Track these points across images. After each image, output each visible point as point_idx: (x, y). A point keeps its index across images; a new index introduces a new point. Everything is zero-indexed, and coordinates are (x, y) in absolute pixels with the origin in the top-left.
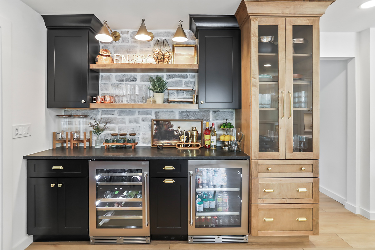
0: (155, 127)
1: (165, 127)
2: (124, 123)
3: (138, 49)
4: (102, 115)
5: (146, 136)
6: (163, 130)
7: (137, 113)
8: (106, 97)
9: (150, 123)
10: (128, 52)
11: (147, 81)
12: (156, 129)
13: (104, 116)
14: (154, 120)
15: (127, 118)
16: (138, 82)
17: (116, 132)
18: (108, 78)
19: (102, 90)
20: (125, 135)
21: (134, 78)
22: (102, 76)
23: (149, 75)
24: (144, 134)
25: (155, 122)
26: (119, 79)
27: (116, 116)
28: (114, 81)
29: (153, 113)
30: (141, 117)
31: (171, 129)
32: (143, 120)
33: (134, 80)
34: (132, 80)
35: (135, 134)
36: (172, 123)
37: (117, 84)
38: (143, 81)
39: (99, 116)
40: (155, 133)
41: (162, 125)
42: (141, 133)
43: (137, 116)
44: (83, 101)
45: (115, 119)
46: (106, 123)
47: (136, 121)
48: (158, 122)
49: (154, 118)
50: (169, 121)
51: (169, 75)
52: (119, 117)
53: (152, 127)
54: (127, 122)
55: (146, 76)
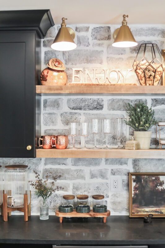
0: (134, 184)
1: (150, 185)
2: (83, 178)
3: (104, 57)
4: (45, 164)
5: (119, 200)
6: (147, 190)
7: (103, 162)
8: (59, 137)
9: (125, 178)
10: (88, 61)
11: (120, 110)
12: (136, 189)
13: (49, 167)
14: (132, 175)
15: (87, 170)
16: (105, 111)
17: (70, 193)
18: (56, 104)
19: (46, 125)
20: (87, 197)
21: (98, 103)
22: (45, 102)
23: (123, 100)
24: (114, 195)
25: (134, 177)
26: (73, 105)
27: (69, 166)
28: (65, 108)
29: (130, 163)
30: (110, 167)
31: (160, 188)
32: (113, 173)
33: (99, 107)
34: (96, 108)
35: (103, 197)
36: (162, 178)
37: (71, 113)
38: (114, 109)
39: (41, 167)
40: (135, 194)
41: (146, 182)
42: (110, 194)
43: (103, 166)
44: (29, 147)
45: (68, 171)
46: (55, 179)
47: (102, 175)
48: (139, 177)
49: (132, 171)
50: (157, 175)
51: (156, 100)
52: (74, 168)
53: (128, 185)
54: (88, 176)
55: (119, 100)
